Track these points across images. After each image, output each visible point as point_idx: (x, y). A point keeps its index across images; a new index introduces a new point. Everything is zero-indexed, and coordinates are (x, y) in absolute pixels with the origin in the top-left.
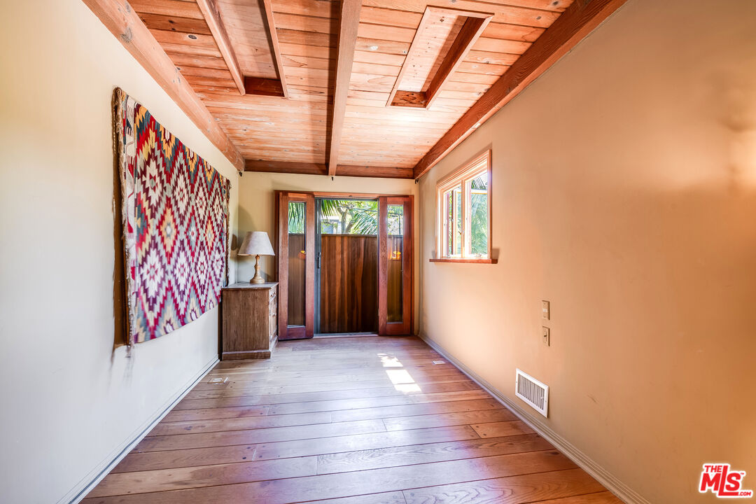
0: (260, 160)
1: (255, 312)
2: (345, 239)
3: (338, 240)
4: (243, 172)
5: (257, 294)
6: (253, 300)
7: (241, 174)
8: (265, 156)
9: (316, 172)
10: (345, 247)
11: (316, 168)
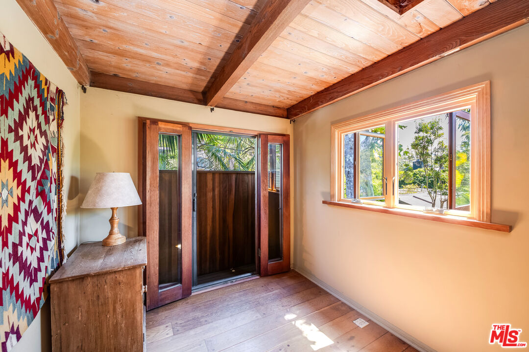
0: (115, 75)
1: (118, 306)
2: (217, 176)
3: (210, 177)
4: (87, 87)
5: (121, 278)
6: (113, 288)
7: (84, 90)
8: (124, 69)
9: (190, 100)
10: (217, 184)
11: (191, 96)
